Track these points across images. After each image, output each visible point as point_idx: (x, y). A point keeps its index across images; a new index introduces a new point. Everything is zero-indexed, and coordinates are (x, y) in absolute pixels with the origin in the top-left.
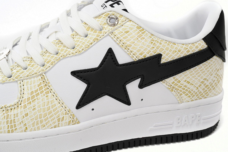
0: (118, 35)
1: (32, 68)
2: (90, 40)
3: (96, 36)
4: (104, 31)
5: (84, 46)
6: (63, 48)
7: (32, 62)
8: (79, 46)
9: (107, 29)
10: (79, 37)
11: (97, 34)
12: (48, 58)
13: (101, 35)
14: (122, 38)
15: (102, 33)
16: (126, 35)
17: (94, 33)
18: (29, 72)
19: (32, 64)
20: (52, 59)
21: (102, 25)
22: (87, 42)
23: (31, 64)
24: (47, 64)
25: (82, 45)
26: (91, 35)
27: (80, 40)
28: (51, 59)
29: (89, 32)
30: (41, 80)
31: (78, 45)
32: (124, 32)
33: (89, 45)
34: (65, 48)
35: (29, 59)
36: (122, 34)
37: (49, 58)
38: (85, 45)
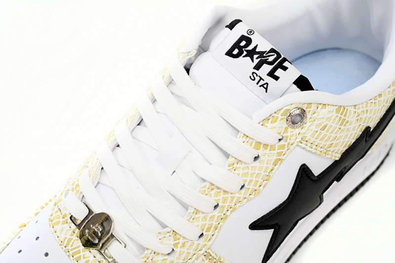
0: (311, 139)
1: (185, 250)
2: (266, 165)
3: (276, 155)
4: (289, 143)
5: (260, 180)
6: (225, 196)
7: (179, 239)
8: (253, 183)
9: (292, 138)
10: (246, 166)
11: (277, 151)
12: (205, 222)
13: (284, 151)
14: (318, 141)
15: (286, 147)
16: (324, 132)
17: (270, 152)
18: (182, 258)
19: (181, 241)
20: (213, 222)
21: (282, 134)
22: (263, 170)
23: (179, 243)
24: (208, 233)
25: (257, 180)
26: (267, 156)
27: (250, 172)
28: (211, 223)
29: (261, 152)
30: (205, 259)
31: (251, 181)
32: (319, 130)
33: (268, 174)
34: (230, 195)
35: (171, 234)
36: (317, 134)
37: (208, 222)
38: (261, 177)
